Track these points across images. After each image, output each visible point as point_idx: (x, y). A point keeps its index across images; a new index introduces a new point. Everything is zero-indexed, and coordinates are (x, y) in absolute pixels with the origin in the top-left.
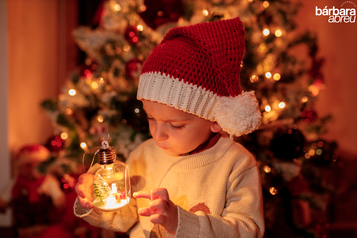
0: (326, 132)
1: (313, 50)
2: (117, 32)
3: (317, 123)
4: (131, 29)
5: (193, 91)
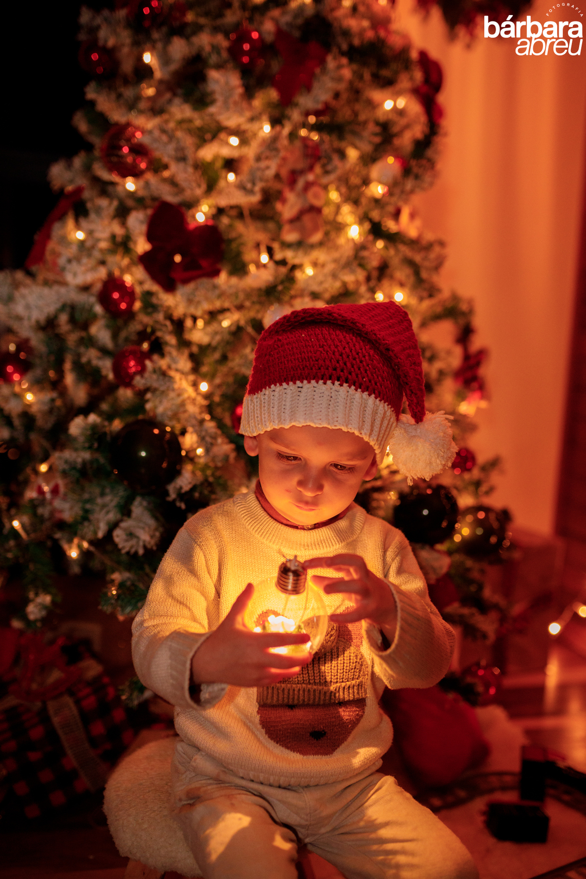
0: (491, 490)
1: (465, 334)
2: (85, 289)
3: (476, 473)
4: (113, 283)
5: (349, 396)
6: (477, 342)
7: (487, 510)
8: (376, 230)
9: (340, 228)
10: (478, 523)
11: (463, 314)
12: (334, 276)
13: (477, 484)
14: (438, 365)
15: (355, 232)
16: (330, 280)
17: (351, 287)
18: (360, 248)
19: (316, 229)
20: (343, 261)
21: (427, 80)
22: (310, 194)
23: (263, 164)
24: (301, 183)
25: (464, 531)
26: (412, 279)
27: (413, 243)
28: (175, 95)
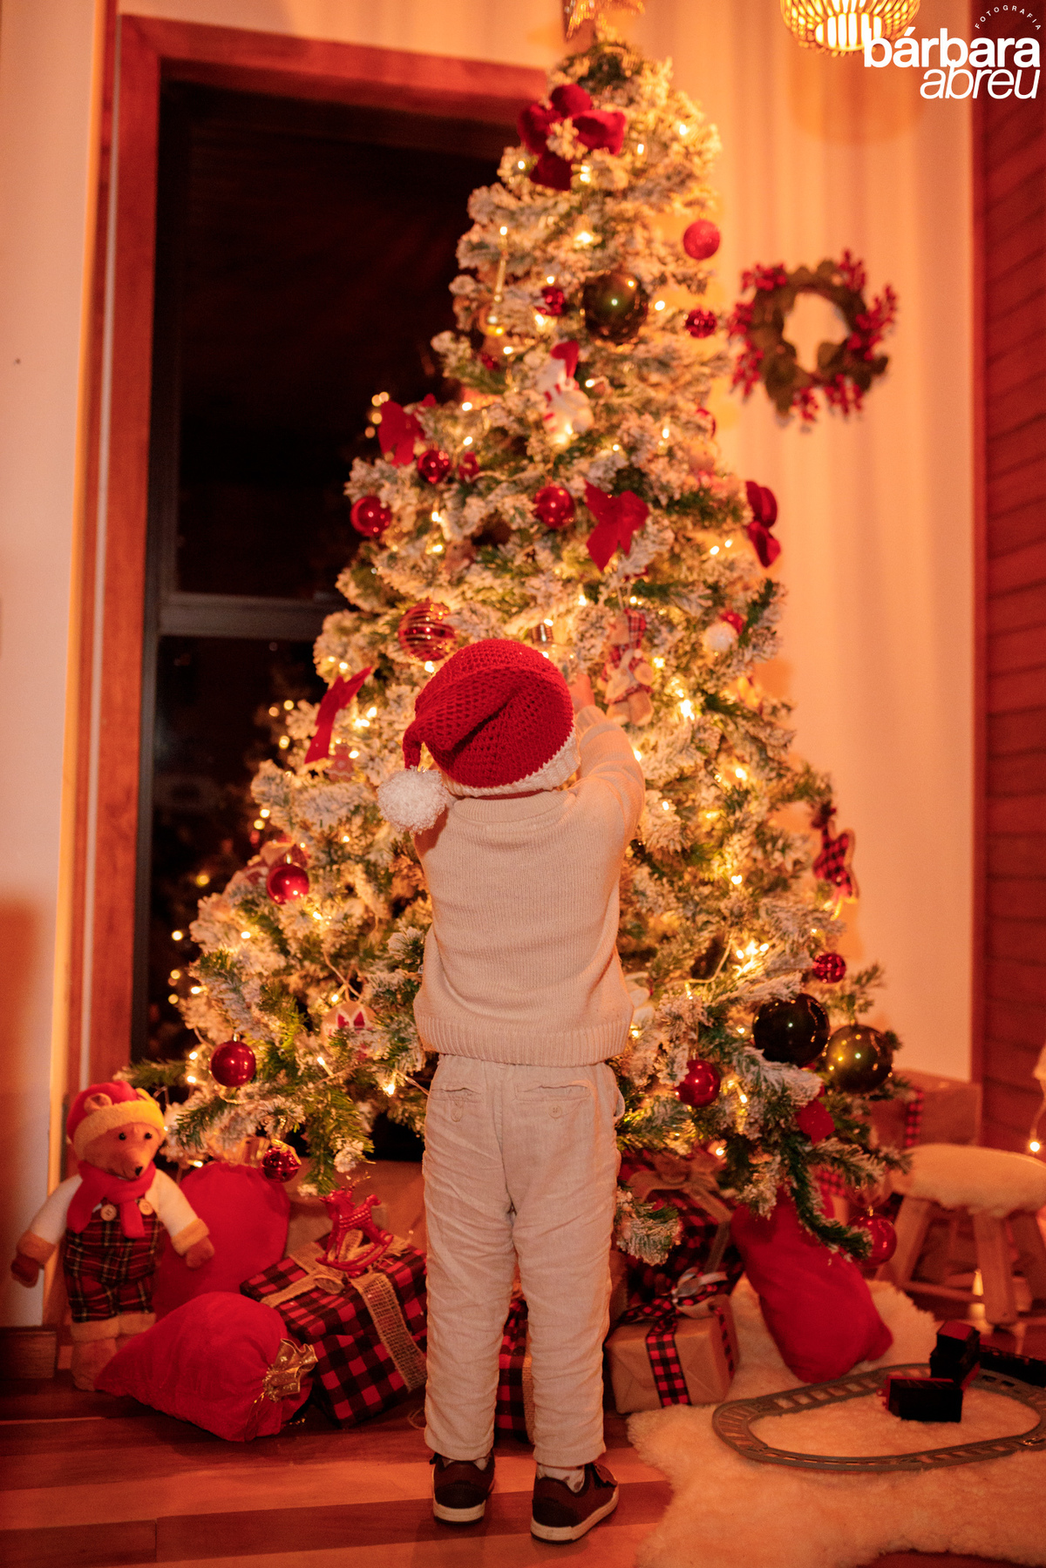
0: (867, 1006)
1: (824, 816)
3: (848, 985)
6: (839, 825)
7: (866, 1031)
8: (712, 704)
9: (670, 703)
10: (854, 1046)
11: (820, 793)
12: (669, 761)
13: (851, 999)
14: (793, 855)
15: (688, 709)
16: (665, 766)
17: (687, 772)
18: (698, 729)
19: (645, 710)
20: (679, 745)
21: (757, 517)
22: (638, 672)
23: (587, 644)
24: (626, 660)
25: (840, 1056)
26: (756, 758)
27: (756, 716)
28: (473, 561)
